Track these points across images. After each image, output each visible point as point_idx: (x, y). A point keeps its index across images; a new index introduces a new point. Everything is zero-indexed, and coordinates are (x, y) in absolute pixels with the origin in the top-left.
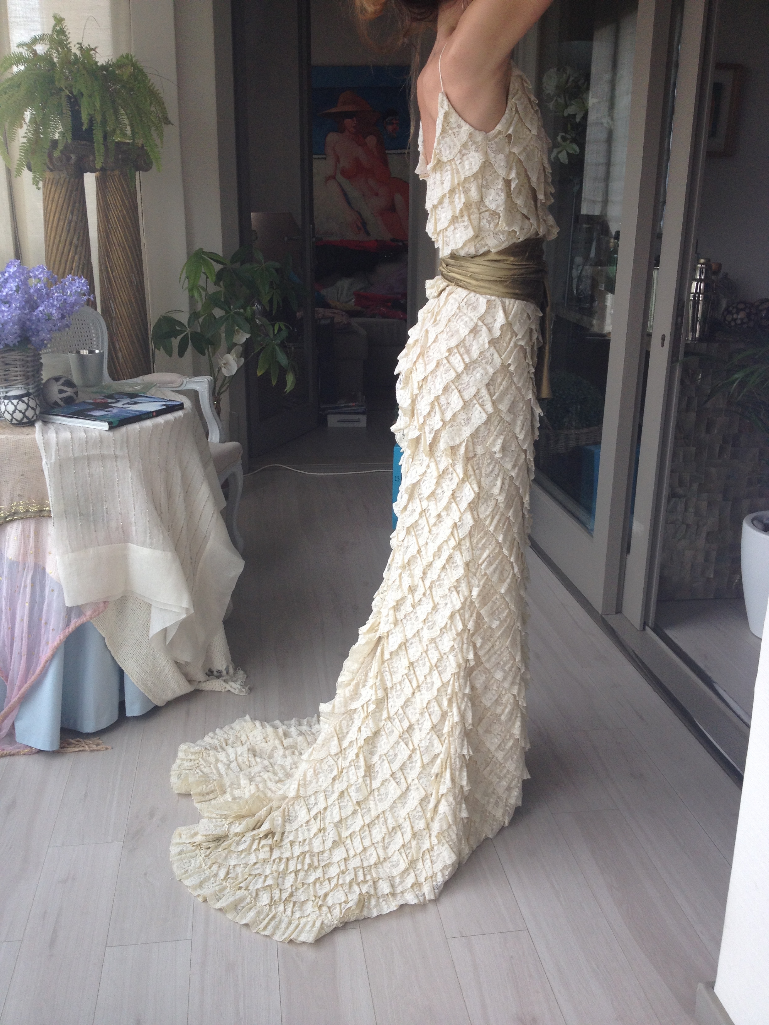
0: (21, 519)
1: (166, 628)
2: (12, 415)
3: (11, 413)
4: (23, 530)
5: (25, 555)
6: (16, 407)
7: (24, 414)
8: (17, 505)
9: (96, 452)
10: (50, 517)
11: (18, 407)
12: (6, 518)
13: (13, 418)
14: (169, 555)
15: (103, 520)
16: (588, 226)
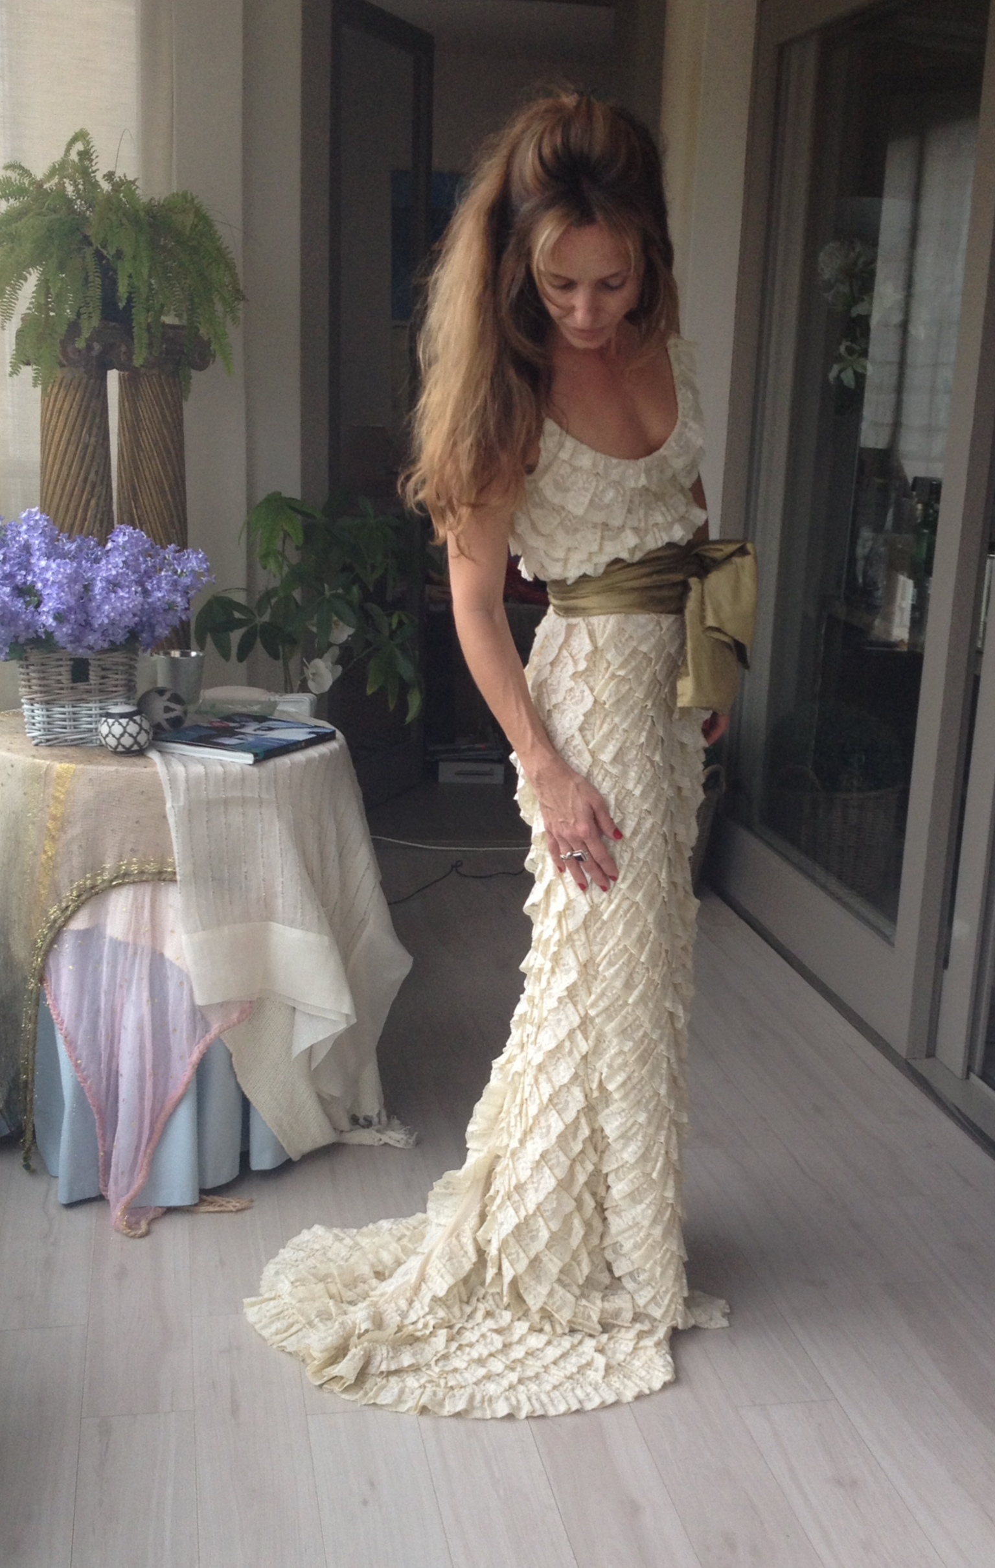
0: (134, 882)
1: (311, 1047)
2: (118, 739)
3: (118, 736)
4: (135, 899)
5: (137, 932)
6: (125, 728)
7: (135, 738)
8: (130, 863)
9: (237, 794)
10: (173, 881)
11: (129, 729)
12: (112, 881)
13: (119, 743)
14: (326, 940)
15: (241, 888)
16: (881, 481)
